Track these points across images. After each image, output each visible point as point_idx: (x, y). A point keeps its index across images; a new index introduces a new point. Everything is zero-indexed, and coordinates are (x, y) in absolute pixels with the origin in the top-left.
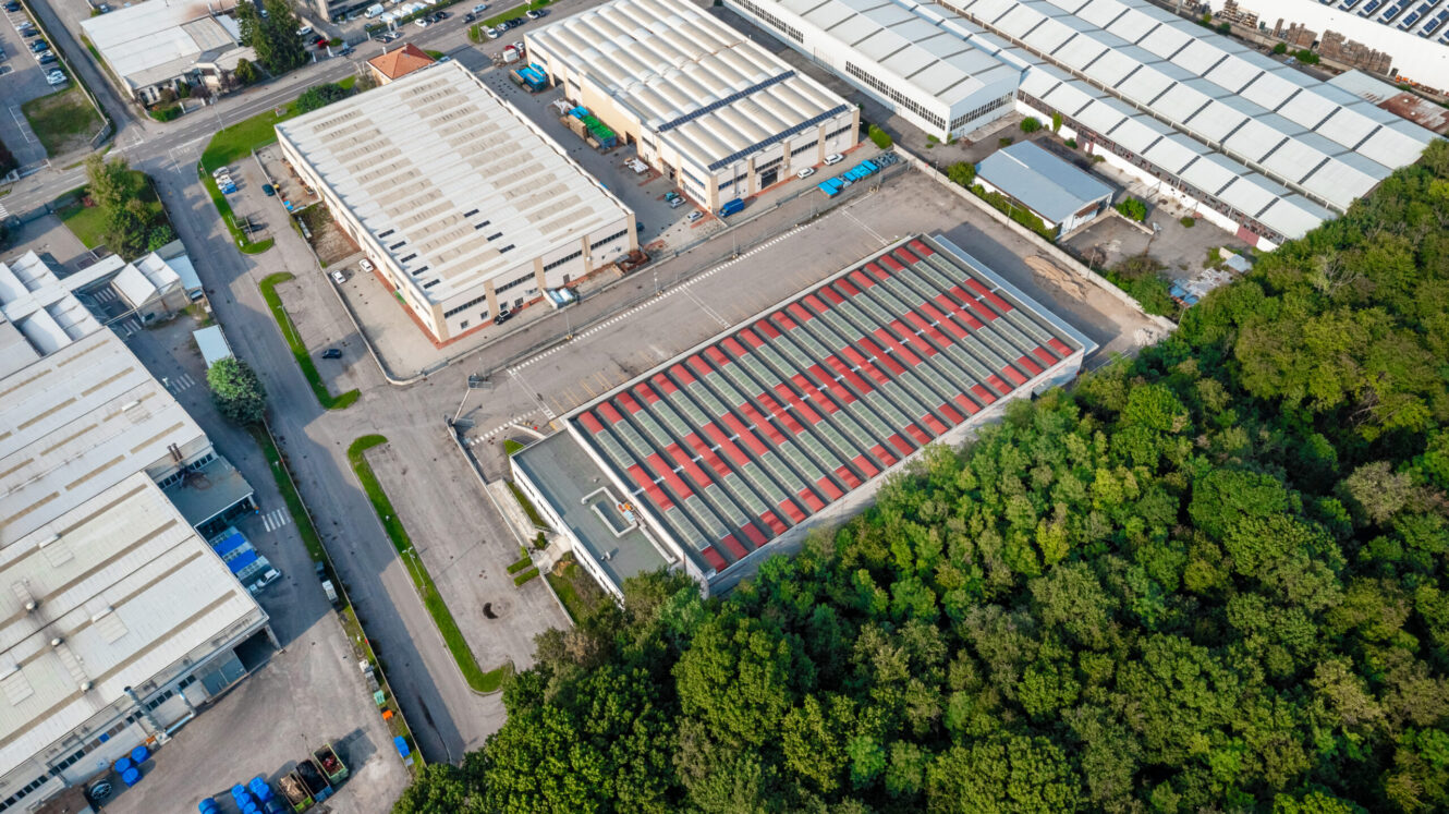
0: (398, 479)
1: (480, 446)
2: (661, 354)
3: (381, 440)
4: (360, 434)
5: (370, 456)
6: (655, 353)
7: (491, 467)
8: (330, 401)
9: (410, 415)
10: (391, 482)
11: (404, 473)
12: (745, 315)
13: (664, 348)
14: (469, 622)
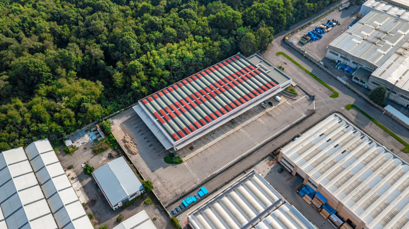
0: (321, 88)
1: (304, 95)
2: (260, 120)
3: (331, 97)
4: (338, 98)
5: (331, 93)
6: (262, 120)
7: (298, 90)
8: (353, 106)
9: (327, 103)
10: (322, 87)
11: (320, 89)
12: (236, 133)
13: (260, 122)
14: (288, 62)
